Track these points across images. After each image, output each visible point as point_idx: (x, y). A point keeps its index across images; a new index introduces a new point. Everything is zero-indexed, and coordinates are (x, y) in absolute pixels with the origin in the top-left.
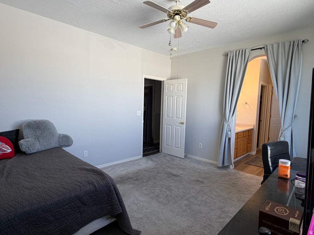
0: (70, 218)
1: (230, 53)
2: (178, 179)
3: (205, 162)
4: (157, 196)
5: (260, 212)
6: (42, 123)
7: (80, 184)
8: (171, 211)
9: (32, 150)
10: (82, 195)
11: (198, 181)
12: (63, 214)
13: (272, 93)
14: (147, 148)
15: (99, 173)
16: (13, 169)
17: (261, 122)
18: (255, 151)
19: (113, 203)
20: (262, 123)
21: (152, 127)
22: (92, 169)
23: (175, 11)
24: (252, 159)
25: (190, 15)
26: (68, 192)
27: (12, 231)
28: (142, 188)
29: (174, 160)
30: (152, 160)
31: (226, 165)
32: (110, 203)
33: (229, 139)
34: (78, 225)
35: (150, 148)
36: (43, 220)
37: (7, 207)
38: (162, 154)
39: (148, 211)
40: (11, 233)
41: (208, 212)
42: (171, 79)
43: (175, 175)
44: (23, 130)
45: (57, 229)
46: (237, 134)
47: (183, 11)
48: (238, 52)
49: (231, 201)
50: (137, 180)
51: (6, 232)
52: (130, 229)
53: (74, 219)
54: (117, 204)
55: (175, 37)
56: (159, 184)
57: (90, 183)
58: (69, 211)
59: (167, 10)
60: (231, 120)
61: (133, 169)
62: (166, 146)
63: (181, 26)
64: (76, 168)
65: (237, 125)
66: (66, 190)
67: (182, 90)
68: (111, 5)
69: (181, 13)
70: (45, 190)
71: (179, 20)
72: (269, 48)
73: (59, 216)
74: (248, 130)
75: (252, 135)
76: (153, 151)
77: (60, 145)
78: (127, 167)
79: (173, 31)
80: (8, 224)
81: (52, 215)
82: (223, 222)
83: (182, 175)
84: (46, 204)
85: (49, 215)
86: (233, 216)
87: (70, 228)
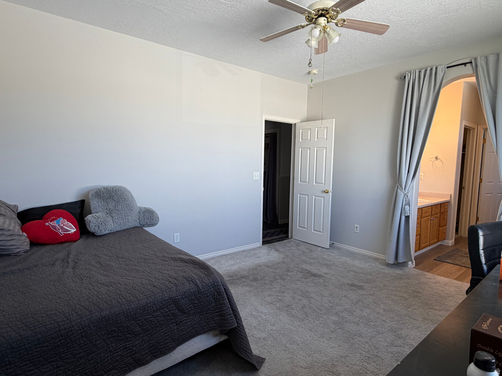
0: (163, 331)
1: (409, 74)
2: (321, 281)
3: (364, 255)
4: (288, 306)
5: (473, 330)
6: (116, 191)
7: (176, 281)
8: (311, 331)
9: (103, 230)
10: (179, 297)
11: (352, 285)
12: (153, 323)
13: (484, 139)
14: (267, 231)
15: (202, 266)
16: (80, 256)
17: (463, 190)
18: (452, 239)
19: (224, 312)
20: (465, 192)
21: (275, 197)
22: (191, 260)
23: (318, 11)
24: (448, 253)
25: (342, 16)
26: (160, 291)
27: (86, 343)
28: (264, 293)
29: (313, 250)
30: (277, 250)
31: (401, 260)
32: (219, 311)
33: (407, 218)
34: (174, 341)
35: (272, 231)
36: (126, 330)
37: (80, 309)
38: (292, 241)
39: (274, 328)
40: (85, 345)
41: (372, 336)
42: (308, 120)
43: (315, 275)
44: (91, 200)
45: (145, 345)
46: (421, 210)
47: (332, 10)
48: (423, 72)
49: (412, 320)
50: (255, 280)
51: (78, 343)
52: (249, 353)
53: (169, 332)
54: (230, 314)
55: (318, 51)
56: (290, 287)
57: (190, 279)
58: (162, 320)
59: (306, 11)
60: (410, 187)
61: (248, 263)
62: (299, 228)
63: (328, 34)
64: (168, 258)
65: (419, 195)
66: (157, 289)
67: (325, 137)
68: (216, 8)
69: (328, 14)
70: (128, 288)
71: (324, 25)
72: (481, 62)
73: (148, 326)
74: (441, 204)
75: (447, 212)
76: (278, 237)
77: (141, 223)
78: (239, 260)
79: (314, 43)
80: (81, 333)
81: (137, 324)
82: (398, 352)
83: (326, 275)
84: (130, 307)
85: (134, 323)
86: (416, 345)
87: (163, 345)
